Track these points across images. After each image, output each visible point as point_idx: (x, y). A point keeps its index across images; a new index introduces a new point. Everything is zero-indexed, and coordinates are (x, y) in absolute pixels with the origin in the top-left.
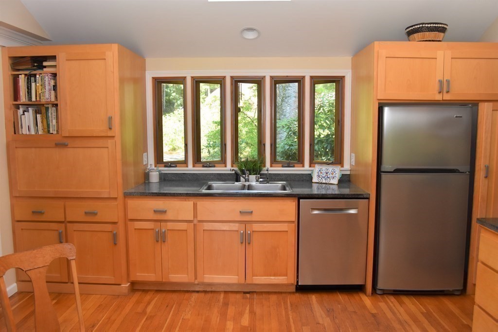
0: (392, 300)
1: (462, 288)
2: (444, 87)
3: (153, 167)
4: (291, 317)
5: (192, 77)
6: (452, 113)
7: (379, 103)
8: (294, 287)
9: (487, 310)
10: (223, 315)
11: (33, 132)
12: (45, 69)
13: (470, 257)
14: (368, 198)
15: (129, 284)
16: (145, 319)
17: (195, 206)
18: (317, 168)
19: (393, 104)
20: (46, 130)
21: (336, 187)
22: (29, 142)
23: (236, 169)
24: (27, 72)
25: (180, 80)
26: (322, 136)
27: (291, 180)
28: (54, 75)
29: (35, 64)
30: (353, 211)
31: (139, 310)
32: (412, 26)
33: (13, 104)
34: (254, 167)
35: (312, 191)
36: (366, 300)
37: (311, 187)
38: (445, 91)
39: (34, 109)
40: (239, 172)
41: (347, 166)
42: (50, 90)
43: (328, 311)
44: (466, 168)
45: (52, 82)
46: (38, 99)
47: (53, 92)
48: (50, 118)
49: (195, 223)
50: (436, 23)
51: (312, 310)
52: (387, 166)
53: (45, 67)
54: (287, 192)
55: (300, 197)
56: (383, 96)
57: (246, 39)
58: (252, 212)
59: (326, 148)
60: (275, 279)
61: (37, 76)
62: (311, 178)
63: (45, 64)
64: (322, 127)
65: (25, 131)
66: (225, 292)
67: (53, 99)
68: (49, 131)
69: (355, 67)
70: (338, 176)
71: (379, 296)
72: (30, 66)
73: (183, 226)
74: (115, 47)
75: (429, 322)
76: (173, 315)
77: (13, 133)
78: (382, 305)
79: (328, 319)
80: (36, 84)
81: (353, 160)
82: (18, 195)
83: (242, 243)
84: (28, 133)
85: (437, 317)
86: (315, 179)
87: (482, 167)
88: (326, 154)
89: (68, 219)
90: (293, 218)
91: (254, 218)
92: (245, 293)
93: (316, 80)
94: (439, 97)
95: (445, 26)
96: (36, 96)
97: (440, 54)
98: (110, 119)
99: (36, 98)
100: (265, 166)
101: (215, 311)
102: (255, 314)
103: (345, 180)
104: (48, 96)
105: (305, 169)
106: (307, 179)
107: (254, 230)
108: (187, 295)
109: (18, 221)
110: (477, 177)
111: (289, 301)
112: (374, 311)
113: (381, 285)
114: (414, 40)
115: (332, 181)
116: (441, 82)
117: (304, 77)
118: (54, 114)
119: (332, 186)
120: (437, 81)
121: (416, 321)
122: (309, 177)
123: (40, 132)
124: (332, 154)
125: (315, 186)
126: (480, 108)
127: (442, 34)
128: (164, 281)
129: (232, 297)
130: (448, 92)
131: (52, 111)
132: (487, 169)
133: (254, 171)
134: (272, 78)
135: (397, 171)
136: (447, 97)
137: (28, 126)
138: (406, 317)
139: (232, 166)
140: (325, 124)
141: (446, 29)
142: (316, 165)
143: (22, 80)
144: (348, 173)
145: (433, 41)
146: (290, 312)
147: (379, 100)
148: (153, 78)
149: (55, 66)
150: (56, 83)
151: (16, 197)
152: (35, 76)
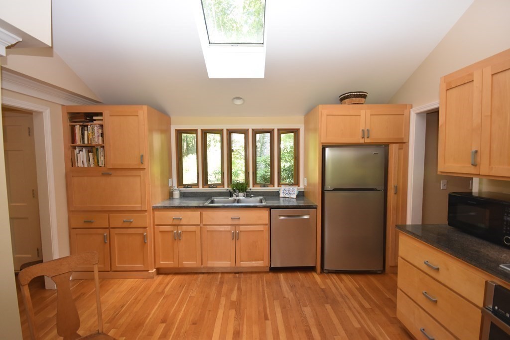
0: (334, 277)
1: (382, 269)
2: (365, 133)
3: (176, 188)
4: (266, 292)
5: (201, 130)
6: (371, 151)
7: (322, 145)
8: (269, 268)
9: (409, 294)
10: (219, 292)
11: (86, 165)
12: (94, 122)
13: (387, 247)
14: (316, 208)
15: (155, 269)
16: (162, 298)
17: (201, 214)
18: (283, 188)
19: (332, 146)
20: (96, 164)
21: (295, 200)
22: (84, 172)
23: (230, 189)
24: (81, 124)
25: (194, 131)
26: (286, 167)
27: (266, 195)
28: (102, 126)
29: (88, 118)
30: (306, 217)
31: (160, 290)
32: (344, 94)
33: (72, 146)
34: (242, 188)
35: (279, 203)
36: (317, 277)
37: (279, 200)
38: (366, 137)
39: (88, 149)
40: (232, 191)
41: (302, 186)
42: (98, 136)
43: (292, 287)
44: (382, 188)
45: (100, 131)
46: (90, 142)
47: (100, 138)
48: (99, 156)
49: (201, 226)
50: (360, 92)
51: (280, 286)
52: (328, 186)
53: (95, 120)
54: (263, 204)
55: (271, 208)
56: (324, 141)
57: (236, 104)
58: (239, 218)
59: (289, 174)
60: (255, 263)
61: (89, 127)
62: (279, 194)
63: (95, 118)
64: (286, 161)
65: (80, 165)
66: (223, 273)
67: (101, 142)
68: (98, 165)
69: (306, 123)
70: (296, 192)
71: (325, 274)
72: (83, 120)
73: (193, 228)
74: (145, 108)
75: (362, 296)
76: (183, 294)
77: (71, 166)
78: (328, 281)
79: (291, 293)
80: (88, 132)
81: (306, 182)
82: (73, 210)
83: (233, 239)
84: (82, 166)
85: (368, 292)
86: (281, 195)
87: (393, 187)
88: (289, 178)
89: (111, 226)
90: (267, 222)
91: (241, 222)
92: (236, 273)
93: (281, 131)
94: (362, 141)
95: (366, 94)
96: (88, 140)
97: (363, 112)
98: (142, 157)
99: (88, 142)
100: (249, 187)
101: (214, 288)
102: (241, 290)
103: (300, 195)
104: (97, 140)
105: (275, 188)
106: (276, 195)
107: (241, 230)
108: (196, 276)
109: (74, 228)
110: (389, 193)
111: (265, 279)
112: (323, 287)
113: (326, 267)
114: (345, 103)
115: (292, 197)
116: (363, 131)
117: (273, 130)
118: (102, 153)
119: (292, 199)
120: (361, 130)
121: (353, 295)
122: (278, 194)
123: (92, 165)
124: (292, 178)
125: (281, 199)
126: (390, 147)
127: (364, 99)
128: (180, 266)
129: (226, 276)
130: (368, 137)
131: (100, 150)
132: (396, 188)
133: (242, 190)
134: (253, 130)
135: (335, 190)
136: (368, 141)
137: (83, 162)
138: (345, 292)
139: (228, 187)
140: (287, 160)
141: (366, 95)
142: (282, 186)
143: (78, 129)
144: (303, 190)
145: (358, 104)
146: (265, 289)
147: (322, 143)
148: (176, 130)
149: (102, 120)
150: (103, 131)
151: (73, 211)
152: (87, 126)
